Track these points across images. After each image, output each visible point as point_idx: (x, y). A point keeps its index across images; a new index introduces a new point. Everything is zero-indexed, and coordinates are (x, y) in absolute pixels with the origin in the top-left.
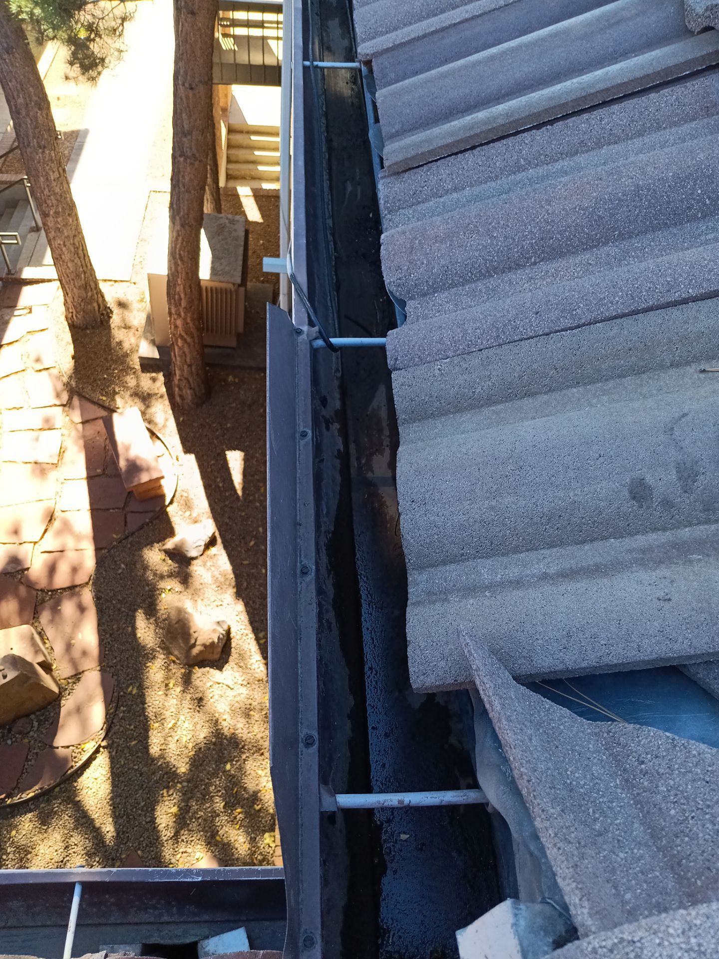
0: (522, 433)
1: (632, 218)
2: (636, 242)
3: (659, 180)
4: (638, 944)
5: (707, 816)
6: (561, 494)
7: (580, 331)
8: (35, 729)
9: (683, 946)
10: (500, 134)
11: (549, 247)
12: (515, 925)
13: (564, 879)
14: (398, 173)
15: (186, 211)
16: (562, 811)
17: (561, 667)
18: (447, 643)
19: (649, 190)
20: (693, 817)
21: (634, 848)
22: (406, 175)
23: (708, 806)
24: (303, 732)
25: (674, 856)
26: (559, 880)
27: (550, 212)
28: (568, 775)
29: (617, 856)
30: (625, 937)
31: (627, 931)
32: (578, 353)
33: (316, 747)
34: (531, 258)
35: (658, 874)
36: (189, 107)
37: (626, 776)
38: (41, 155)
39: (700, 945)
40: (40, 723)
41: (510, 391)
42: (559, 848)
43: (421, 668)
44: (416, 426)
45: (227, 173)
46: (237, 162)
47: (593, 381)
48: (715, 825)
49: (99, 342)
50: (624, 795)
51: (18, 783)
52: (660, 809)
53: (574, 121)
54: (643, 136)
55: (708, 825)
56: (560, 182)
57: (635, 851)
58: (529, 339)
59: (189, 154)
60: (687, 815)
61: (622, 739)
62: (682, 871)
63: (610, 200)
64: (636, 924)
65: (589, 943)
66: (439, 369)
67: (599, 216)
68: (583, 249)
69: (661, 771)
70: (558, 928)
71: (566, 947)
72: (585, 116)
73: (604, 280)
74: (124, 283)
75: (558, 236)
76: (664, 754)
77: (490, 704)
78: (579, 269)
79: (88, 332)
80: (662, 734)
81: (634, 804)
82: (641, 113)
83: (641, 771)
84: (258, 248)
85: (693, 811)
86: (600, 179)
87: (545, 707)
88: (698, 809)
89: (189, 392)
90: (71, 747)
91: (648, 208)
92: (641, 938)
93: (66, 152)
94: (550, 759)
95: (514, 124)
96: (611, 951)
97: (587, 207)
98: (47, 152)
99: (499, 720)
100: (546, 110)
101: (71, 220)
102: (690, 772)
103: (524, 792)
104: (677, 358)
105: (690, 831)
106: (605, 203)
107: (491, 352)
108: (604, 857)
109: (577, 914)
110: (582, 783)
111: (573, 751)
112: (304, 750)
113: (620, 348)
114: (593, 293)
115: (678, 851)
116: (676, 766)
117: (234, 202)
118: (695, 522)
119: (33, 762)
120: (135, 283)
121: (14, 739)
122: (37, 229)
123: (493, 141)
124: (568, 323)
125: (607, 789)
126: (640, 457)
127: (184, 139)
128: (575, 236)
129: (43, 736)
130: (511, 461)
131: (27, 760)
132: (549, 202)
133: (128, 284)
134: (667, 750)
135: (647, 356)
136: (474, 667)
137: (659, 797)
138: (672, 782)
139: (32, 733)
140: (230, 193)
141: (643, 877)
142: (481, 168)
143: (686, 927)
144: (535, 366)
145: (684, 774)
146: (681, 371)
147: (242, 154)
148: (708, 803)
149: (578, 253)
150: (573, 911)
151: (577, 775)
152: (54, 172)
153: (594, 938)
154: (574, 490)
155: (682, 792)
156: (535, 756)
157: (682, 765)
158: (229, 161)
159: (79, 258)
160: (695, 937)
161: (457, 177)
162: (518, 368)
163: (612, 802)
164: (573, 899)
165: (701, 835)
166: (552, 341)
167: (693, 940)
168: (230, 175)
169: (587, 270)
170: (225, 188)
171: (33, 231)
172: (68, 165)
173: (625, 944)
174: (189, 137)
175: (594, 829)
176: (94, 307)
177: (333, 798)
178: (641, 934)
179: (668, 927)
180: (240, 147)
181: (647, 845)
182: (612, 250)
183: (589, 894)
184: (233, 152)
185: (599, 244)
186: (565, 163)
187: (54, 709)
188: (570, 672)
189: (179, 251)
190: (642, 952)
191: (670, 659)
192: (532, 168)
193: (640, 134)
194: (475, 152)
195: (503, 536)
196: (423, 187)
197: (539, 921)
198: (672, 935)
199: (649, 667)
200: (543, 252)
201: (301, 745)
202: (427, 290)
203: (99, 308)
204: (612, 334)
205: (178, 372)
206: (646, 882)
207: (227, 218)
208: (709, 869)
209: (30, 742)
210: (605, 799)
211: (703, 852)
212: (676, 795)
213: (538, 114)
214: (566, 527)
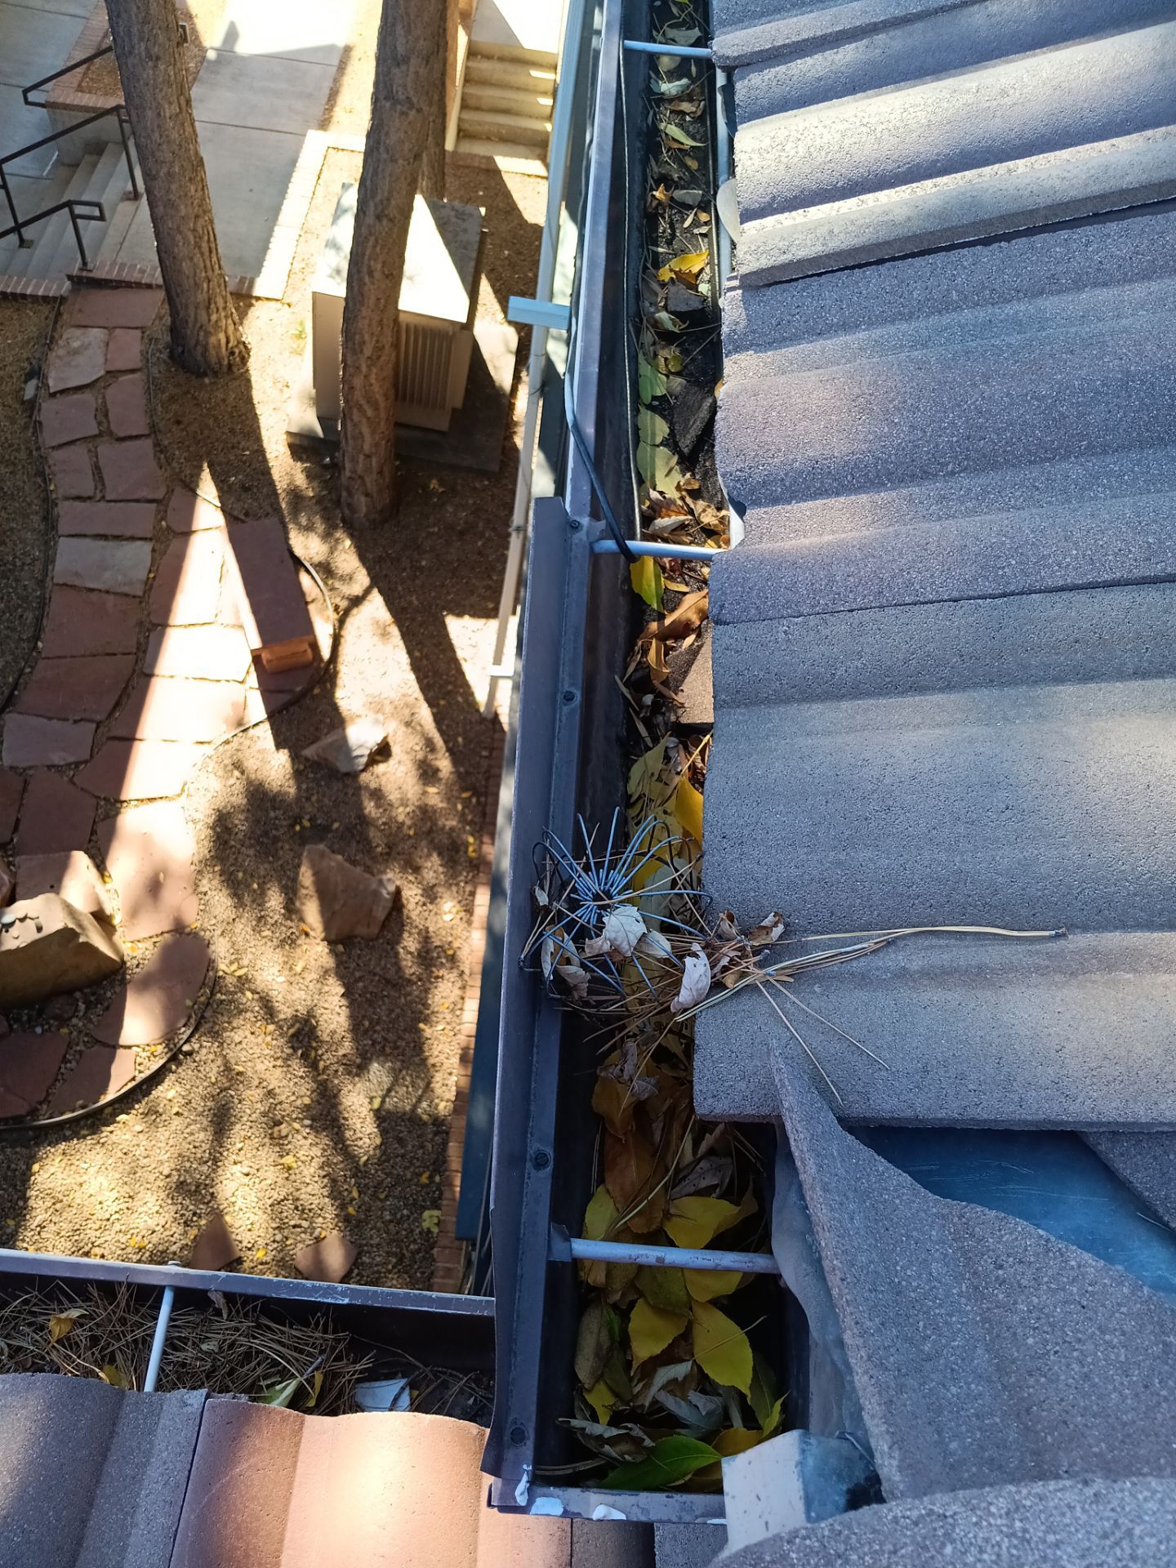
0: (898, 753)
1: (1111, 424)
2: (1113, 463)
3: (1162, 368)
4: (950, 1520)
5: (1075, 1354)
6: (943, 856)
7: (1005, 603)
8: (81, 1014)
9: (1005, 1529)
10: (925, 246)
11: (976, 451)
12: (801, 1464)
13: (873, 1417)
14: (758, 288)
15: (386, 194)
16: (882, 1324)
17: (909, 1113)
18: (751, 1056)
19: (1143, 383)
20: (1056, 1352)
21: (972, 1383)
22: (770, 292)
23: (1079, 1341)
24: (534, 1147)
25: (1023, 1399)
26: (866, 1417)
27: (985, 395)
28: (897, 1271)
29: (948, 1390)
30: (936, 1509)
31: (939, 1502)
32: (998, 636)
33: (549, 1169)
34: (948, 465)
35: (998, 1420)
36: (408, 14)
37: (976, 1282)
38: (151, 72)
39: (1025, 1531)
40: (89, 1006)
41: (888, 679)
42: (872, 1377)
43: (712, 1087)
44: (740, 713)
45: (459, 126)
46: (477, 109)
47: (1014, 682)
48: (1083, 1366)
49: (224, 400)
50: (969, 1308)
51: (48, 1094)
52: (1015, 1334)
53: (1045, 241)
54: (1150, 279)
55: (1074, 1366)
56: (1009, 345)
57: (973, 1386)
58: (926, 603)
59: (401, 97)
60: (1048, 1348)
61: (977, 1229)
62: (1030, 1420)
63: (1082, 390)
64: (952, 1495)
65: (890, 1510)
66: (785, 632)
67: (1062, 414)
68: (1030, 462)
69: (1024, 1282)
70: (857, 1473)
71: (861, 1510)
72: (1064, 234)
73: (1053, 525)
74: (273, 303)
75: (994, 436)
76: (1032, 1259)
77: (803, 1162)
78: (1018, 493)
79: (207, 381)
80: (1033, 1231)
81: (981, 1321)
82: (1152, 242)
83: (997, 1278)
84: (498, 263)
85: (1057, 1344)
86: (1072, 352)
87: (877, 1171)
88: (1065, 1342)
89: (363, 499)
90: (134, 1049)
91: (1138, 411)
92: (955, 1514)
93: (192, 65)
94: (876, 1246)
95: (949, 233)
96: (916, 1524)
97: (1044, 396)
98: (162, 67)
99: (813, 1188)
100: (1002, 217)
101: (193, 188)
102: (1063, 1289)
103: (835, 1292)
104: (1146, 664)
105: (1050, 1369)
106: (1073, 394)
107: (866, 616)
108: (930, 1390)
109: (883, 1465)
110: (914, 1284)
111: (908, 1237)
112: (533, 1172)
113: (1061, 637)
114: (1033, 544)
115: (1029, 1395)
116: (1046, 1279)
117: (467, 180)
118: (1131, 922)
119: (74, 1064)
120: (289, 305)
121: (46, 1027)
122: (136, 196)
123: (913, 255)
124: (990, 587)
125: (947, 1297)
126: (1066, 818)
127: (395, 71)
128: (1020, 439)
129: (91, 1026)
130: (875, 796)
131: (65, 1060)
132: (986, 378)
133: (278, 305)
134: (1036, 1255)
135: (1101, 655)
136: (786, 1105)
137: (1016, 1318)
138: (1036, 1300)
139: (75, 1021)
140: (461, 163)
141: (978, 1423)
142: (888, 297)
143: (1013, 1508)
144: (930, 647)
145: (1055, 1291)
146: (1148, 683)
147: (489, 95)
148: (1080, 1335)
149: (1020, 467)
150: (878, 1460)
151: (909, 1273)
152: (170, 103)
153: (897, 1505)
154: (962, 854)
155: (1047, 1316)
156: (856, 1244)
157: (1053, 1278)
158: (464, 106)
159: (202, 254)
160: (1021, 1521)
161: (848, 306)
162: (904, 647)
163: (951, 1316)
164: (881, 1445)
165: (1063, 1377)
166: (961, 612)
167: (1018, 1524)
168: (464, 131)
169: (1031, 497)
170: (454, 153)
171: (129, 199)
172: (194, 89)
173: (934, 1517)
174: (403, 68)
175: (922, 1351)
176: (219, 340)
177: (567, 1244)
178: (955, 1508)
179: (991, 1504)
180: (485, 83)
181: (990, 1381)
182: (1074, 469)
183: (903, 1440)
184: (473, 90)
185: (1054, 458)
186: (1021, 308)
187: (113, 987)
188: (920, 1121)
189: (369, 260)
190: (953, 1531)
191: (1062, 1123)
192: (968, 307)
193: (1145, 276)
194: (883, 268)
195: (850, 906)
196: (793, 316)
197: (833, 1461)
198: (993, 1515)
199: (1032, 1129)
200: (967, 458)
201: (529, 1165)
202: (782, 493)
203: (228, 342)
204: (1052, 613)
205: (348, 465)
206: (980, 1429)
207: (453, 209)
208: (1065, 1422)
209: (71, 1033)
210: (943, 1311)
211: (1062, 1400)
212: (1039, 1318)
213: (988, 223)
214: (942, 906)
